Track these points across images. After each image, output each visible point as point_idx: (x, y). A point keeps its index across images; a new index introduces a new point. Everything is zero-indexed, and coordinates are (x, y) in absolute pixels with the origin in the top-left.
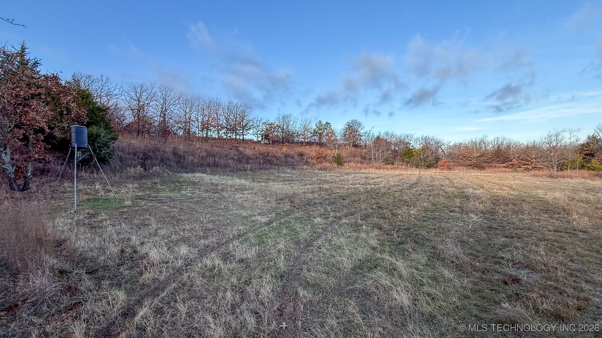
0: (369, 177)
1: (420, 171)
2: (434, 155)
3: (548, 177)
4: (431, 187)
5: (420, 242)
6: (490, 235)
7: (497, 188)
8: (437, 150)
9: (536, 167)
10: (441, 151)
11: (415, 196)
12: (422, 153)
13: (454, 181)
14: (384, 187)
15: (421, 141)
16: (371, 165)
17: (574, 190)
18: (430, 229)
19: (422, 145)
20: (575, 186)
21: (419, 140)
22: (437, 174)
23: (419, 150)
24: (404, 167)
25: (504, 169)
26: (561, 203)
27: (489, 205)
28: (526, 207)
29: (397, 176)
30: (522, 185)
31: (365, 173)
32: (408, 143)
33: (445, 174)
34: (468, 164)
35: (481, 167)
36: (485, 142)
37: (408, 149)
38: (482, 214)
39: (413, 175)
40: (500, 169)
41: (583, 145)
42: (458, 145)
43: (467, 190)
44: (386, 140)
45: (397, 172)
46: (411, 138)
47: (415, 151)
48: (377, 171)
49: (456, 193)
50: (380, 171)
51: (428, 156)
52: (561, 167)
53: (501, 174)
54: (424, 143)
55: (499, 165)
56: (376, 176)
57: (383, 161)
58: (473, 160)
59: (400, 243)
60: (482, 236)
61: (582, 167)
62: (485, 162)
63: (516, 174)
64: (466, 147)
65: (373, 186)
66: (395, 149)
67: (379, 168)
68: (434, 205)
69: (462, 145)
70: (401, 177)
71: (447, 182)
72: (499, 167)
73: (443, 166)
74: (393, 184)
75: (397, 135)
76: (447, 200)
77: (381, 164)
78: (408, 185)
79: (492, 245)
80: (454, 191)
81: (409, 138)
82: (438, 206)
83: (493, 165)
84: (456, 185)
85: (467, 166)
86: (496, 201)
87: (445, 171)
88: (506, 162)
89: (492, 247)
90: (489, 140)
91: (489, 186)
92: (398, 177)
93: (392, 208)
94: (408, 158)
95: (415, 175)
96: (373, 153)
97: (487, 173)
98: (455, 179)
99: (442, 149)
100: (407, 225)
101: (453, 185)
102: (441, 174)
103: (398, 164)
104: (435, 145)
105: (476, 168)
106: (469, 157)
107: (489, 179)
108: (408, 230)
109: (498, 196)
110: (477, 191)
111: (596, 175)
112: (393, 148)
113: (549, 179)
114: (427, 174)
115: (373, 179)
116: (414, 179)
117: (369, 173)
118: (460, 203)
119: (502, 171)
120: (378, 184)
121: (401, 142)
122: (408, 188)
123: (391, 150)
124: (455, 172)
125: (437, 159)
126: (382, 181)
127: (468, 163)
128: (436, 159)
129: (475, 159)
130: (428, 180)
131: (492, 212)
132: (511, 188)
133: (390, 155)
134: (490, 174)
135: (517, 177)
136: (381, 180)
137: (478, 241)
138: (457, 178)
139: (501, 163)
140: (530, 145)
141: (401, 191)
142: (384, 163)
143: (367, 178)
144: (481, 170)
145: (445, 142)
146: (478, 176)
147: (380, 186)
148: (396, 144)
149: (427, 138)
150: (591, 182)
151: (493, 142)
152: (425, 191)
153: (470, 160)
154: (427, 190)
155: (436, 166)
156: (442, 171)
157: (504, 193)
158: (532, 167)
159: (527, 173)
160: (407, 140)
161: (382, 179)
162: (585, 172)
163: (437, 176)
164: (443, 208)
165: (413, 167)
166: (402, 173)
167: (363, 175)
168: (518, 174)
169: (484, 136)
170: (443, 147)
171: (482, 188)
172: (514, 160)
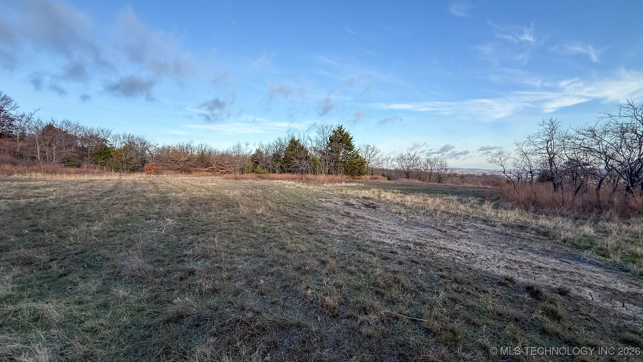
0: (29, 185)
1: (121, 176)
2: (139, 157)
3: (234, 179)
4: (131, 194)
5: (96, 265)
6: (180, 237)
7: (197, 190)
8: (143, 151)
9: (228, 172)
10: (148, 153)
11: (106, 207)
12: (123, 154)
13: (160, 186)
14: (55, 200)
15: (122, 138)
16: (35, 167)
17: (247, 188)
18: (115, 245)
19: (124, 145)
20: (247, 185)
21: (120, 138)
22: (142, 179)
23: (120, 150)
24: (97, 170)
25: (206, 173)
26: (237, 199)
27: (186, 207)
28: (214, 205)
29: (85, 182)
30: (216, 186)
31: (18, 180)
32: (104, 140)
33: (151, 179)
34: (176, 168)
35: (188, 171)
36: (191, 147)
37: (104, 147)
38: (178, 216)
39: (110, 180)
40: (204, 173)
41: (254, 155)
42: (167, 148)
43: (170, 195)
44: (66, 132)
45: (86, 177)
46: (107, 134)
47: (114, 151)
48: (48, 177)
49: (158, 199)
50: (54, 177)
51: (132, 158)
52: (242, 171)
53: (203, 178)
54: (127, 143)
55: (203, 169)
56: (45, 183)
57: (61, 162)
58: (181, 165)
59: (61, 276)
60: (173, 238)
61: (253, 172)
62: (191, 166)
63: (214, 177)
64: (175, 151)
65: (32, 200)
66: (83, 146)
67: (54, 172)
68: (129, 215)
69: (171, 149)
70: (90, 184)
71: (151, 187)
72: (203, 171)
73: (150, 170)
74: (73, 193)
75: (85, 127)
76: (146, 207)
77: (57, 166)
78: (98, 194)
79: (180, 246)
80: (156, 196)
81: (105, 134)
82: (134, 215)
83: (198, 169)
84: (160, 190)
85: (176, 170)
86: (193, 202)
87: (152, 176)
88: (208, 167)
89: (179, 247)
90: (195, 145)
91: (191, 189)
92: (85, 184)
93: (61, 228)
94: (103, 159)
95: (112, 180)
96: (38, 149)
97: (192, 177)
98: (161, 183)
99: (149, 151)
100: (80, 248)
101: (157, 190)
102: (147, 179)
103: (88, 167)
104: (141, 145)
105: (183, 172)
106: (177, 161)
107: (192, 182)
108: (82, 253)
109: (195, 198)
110: (179, 195)
111: (259, 177)
112: (79, 144)
113: (235, 181)
114: (129, 178)
115: (36, 188)
116: (110, 185)
117: (30, 180)
118: (159, 209)
119: (205, 175)
120: (46, 195)
121: (92, 138)
122: (99, 197)
123: (76, 148)
124: (163, 176)
125: (144, 162)
126: (55, 191)
127: (177, 166)
128: (142, 161)
129: (183, 163)
130: (129, 187)
131: (187, 214)
132: (207, 190)
133: (74, 154)
134: (195, 178)
135: (214, 180)
136: (52, 189)
137: (167, 245)
138: (163, 182)
139: (205, 168)
140: (225, 153)
141: (84, 203)
142: (63, 165)
143: (22, 187)
144: (188, 174)
145: (152, 143)
146: (184, 179)
147: (48, 198)
148: (83, 139)
149: (131, 136)
150: (256, 182)
151: (198, 148)
152: (122, 199)
153: (178, 164)
154: (124, 198)
155: (142, 170)
156: (149, 176)
157: (201, 195)
158: (226, 171)
159: (222, 177)
160: (101, 136)
161: (55, 189)
162: (254, 175)
163: (142, 182)
164: (140, 217)
165: (111, 171)
166: (93, 178)
167: (15, 184)
168: (216, 177)
169: (191, 141)
170: (150, 149)
171: (185, 191)
172: (214, 165)
